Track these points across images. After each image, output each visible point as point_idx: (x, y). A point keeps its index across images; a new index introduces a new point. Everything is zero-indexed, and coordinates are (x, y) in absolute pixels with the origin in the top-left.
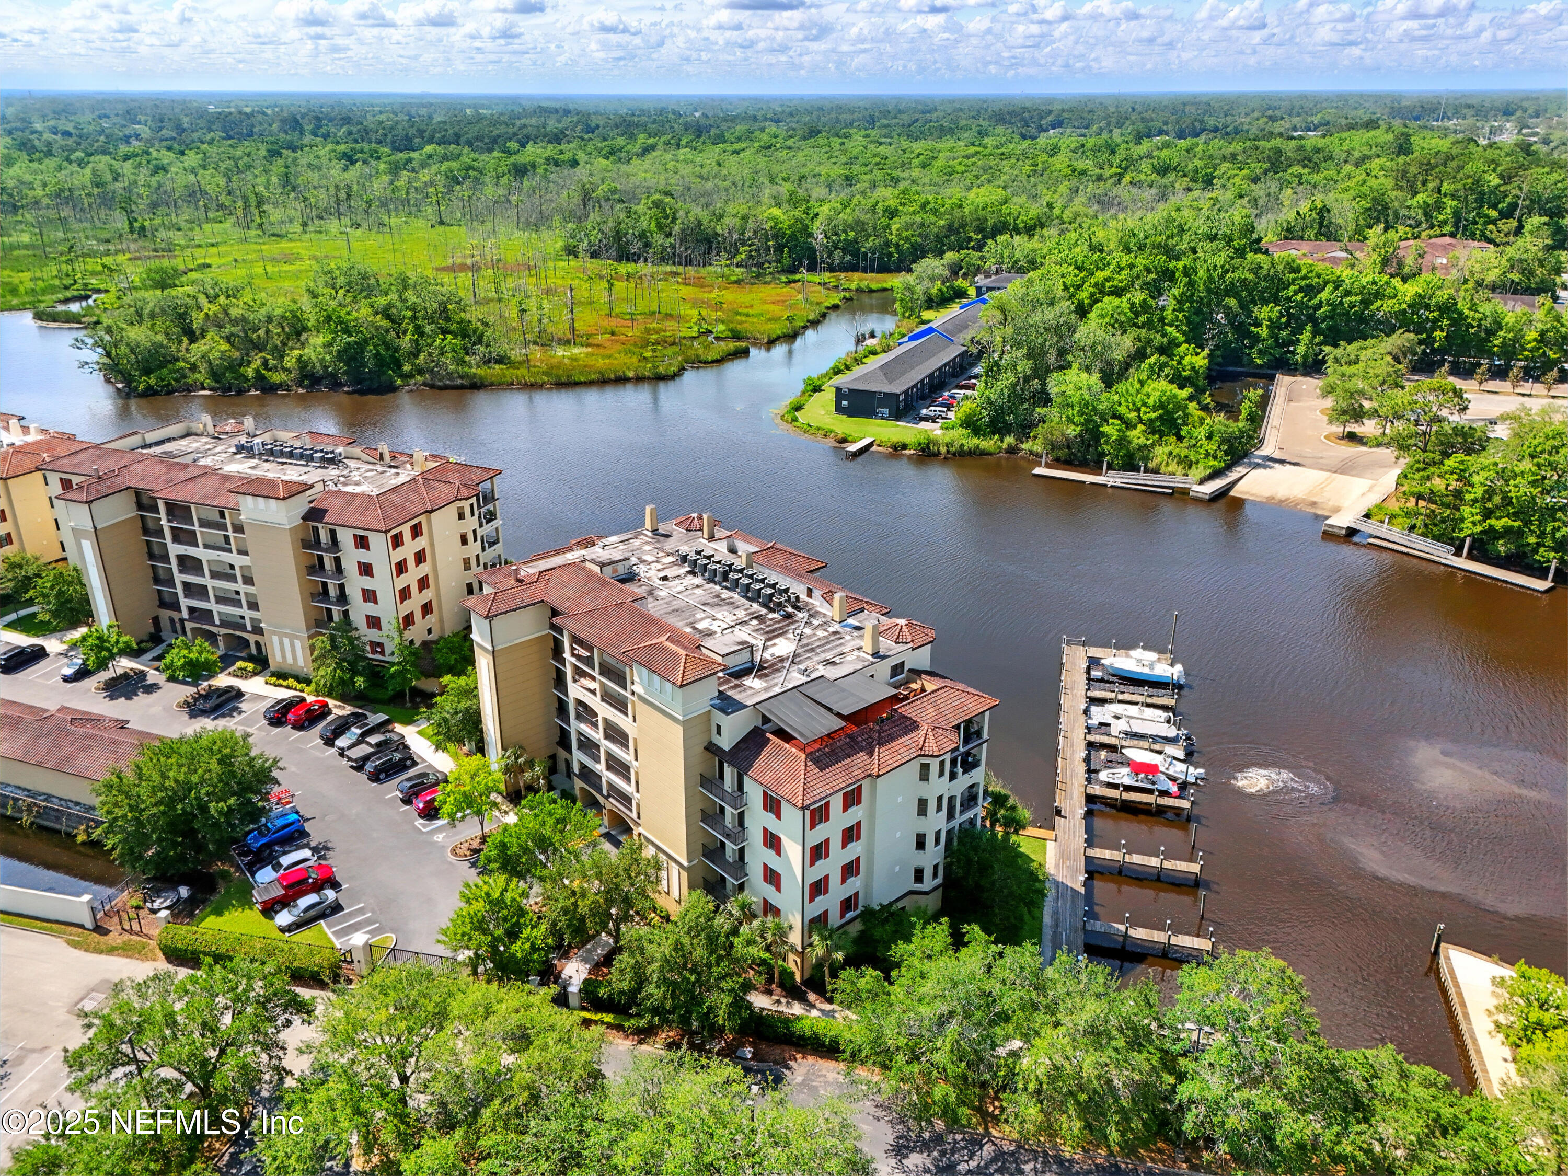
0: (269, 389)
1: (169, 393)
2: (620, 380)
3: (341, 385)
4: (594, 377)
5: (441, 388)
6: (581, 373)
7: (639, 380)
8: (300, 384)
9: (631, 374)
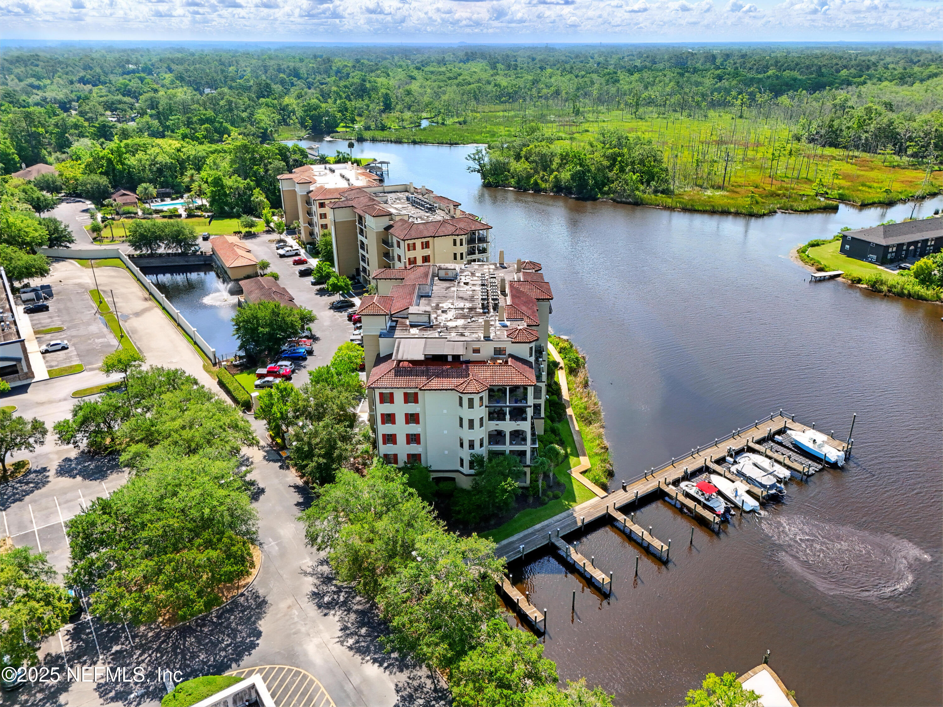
0: (537, 190)
1: (497, 187)
2: (725, 213)
3: (571, 193)
4: (708, 208)
5: (618, 202)
6: (700, 205)
7: (737, 214)
8: (552, 190)
9: (732, 210)
